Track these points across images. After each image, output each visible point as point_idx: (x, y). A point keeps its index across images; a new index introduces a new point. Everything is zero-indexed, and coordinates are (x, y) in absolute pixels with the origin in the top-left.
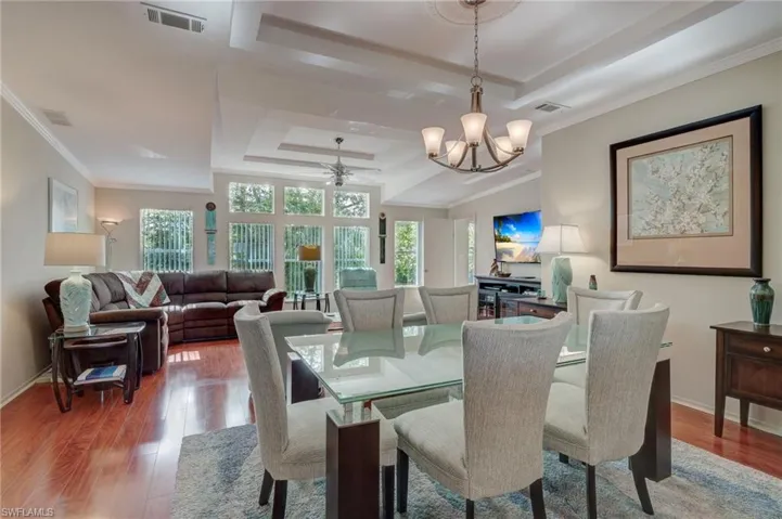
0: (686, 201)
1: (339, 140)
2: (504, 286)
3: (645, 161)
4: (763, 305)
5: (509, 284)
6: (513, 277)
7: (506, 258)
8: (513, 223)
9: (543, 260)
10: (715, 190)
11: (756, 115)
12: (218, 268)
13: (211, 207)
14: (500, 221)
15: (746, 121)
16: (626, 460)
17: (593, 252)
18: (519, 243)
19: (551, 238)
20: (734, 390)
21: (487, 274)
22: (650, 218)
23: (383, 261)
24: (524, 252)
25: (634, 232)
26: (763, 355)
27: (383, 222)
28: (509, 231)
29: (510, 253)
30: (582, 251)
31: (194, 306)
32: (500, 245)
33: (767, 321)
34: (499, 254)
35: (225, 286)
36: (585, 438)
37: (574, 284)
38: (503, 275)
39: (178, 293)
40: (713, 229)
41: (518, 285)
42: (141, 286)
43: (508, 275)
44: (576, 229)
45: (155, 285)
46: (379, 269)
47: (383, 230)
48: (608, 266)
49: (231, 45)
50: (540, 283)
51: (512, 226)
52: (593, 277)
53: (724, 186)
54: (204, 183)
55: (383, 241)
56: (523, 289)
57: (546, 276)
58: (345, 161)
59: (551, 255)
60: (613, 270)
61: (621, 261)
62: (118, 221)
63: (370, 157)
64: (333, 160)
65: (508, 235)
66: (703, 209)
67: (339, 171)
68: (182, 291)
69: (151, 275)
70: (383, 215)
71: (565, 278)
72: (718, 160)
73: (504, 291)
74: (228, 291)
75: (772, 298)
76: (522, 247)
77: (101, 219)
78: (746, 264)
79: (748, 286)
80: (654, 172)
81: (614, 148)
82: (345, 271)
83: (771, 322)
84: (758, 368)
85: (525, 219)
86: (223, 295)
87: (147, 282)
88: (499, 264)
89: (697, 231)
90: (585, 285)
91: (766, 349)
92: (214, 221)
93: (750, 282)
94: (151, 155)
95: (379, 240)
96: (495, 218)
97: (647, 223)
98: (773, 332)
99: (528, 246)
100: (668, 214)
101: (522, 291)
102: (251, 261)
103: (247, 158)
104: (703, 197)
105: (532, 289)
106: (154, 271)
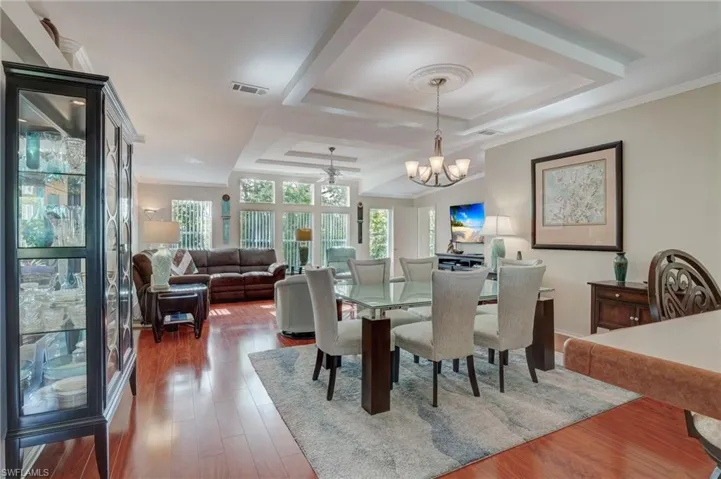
0: (579, 201)
1: (332, 149)
2: (458, 262)
3: (554, 173)
4: (621, 269)
5: (463, 260)
6: (465, 254)
7: (460, 239)
8: (463, 211)
9: (485, 241)
10: (596, 194)
11: (619, 147)
12: (232, 246)
13: (226, 198)
14: (455, 209)
15: (613, 151)
16: (524, 350)
17: (520, 235)
18: (469, 227)
19: (490, 224)
20: (602, 323)
21: (445, 252)
22: (556, 211)
23: (360, 241)
24: (474, 234)
25: (547, 221)
26: (615, 299)
27: (360, 210)
28: (463, 218)
29: (462, 235)
30: (512, 233)
31: (219, 275)
32: (455, 229)
33: (623, 279)
34: (454, 236)
35: (239, 261)
36: (497, 337)
37: (506, 257)
38: (457, 253)
39: (203, 266)
40: (595, 220)
41: (469, 260)
42: (178, 260)
43: (461, 253)
44: (508, 219)
45: (187, 259)
46: (357, 247)
47: (360, 217)
48: (530, 244)
49: (284, 103)
50: (483, 258)
51: (464, 214)
52: (519, 253)
53: (601, 191)
54: (222, 179)
55: (360, 225)
56: (473, 263)
57: (487, 252)
58: (336, 164)
59: (491, 237)
60: (534, 248)
61: (539, 242)
62: (157, 209)
63: (354, 160)
64: (328, 163)
65: (462, 221)
66: (589, 207)
67: (332, 171)
68: (206, 264)
69: (184, 252)
70: (361, 204)
71: (500, 253)
72: (597, 176)
73: (458, 265)
74: (241, 265)
75: (626, 264)
76: (472, 230)
77: (144, 208)
78: (613, 243)
79: (613, 257)
80: (560, 180)
81: (534, 163)
82: (331, 249)
83: (626, 280)
84: (613, 307)
85: (474, 209)
86: (238, 268)
87: (181, 257)
88: (454, 244)
89: (585, 221)
90: (515, 257)
91: (617, 295)
92: (229, 209)
93: (614, 255)
94: (193, 161)
95: (357, 225)
96: (452, 208)
97: (555, 215)
98: (626, 285)
99: (476, 230)
100: (568, 209)
101: (472, 265)
102: (256, 241)
103: (260, 161)
104: (589, 199)
105: (480, 263)
106: (186, 248)
